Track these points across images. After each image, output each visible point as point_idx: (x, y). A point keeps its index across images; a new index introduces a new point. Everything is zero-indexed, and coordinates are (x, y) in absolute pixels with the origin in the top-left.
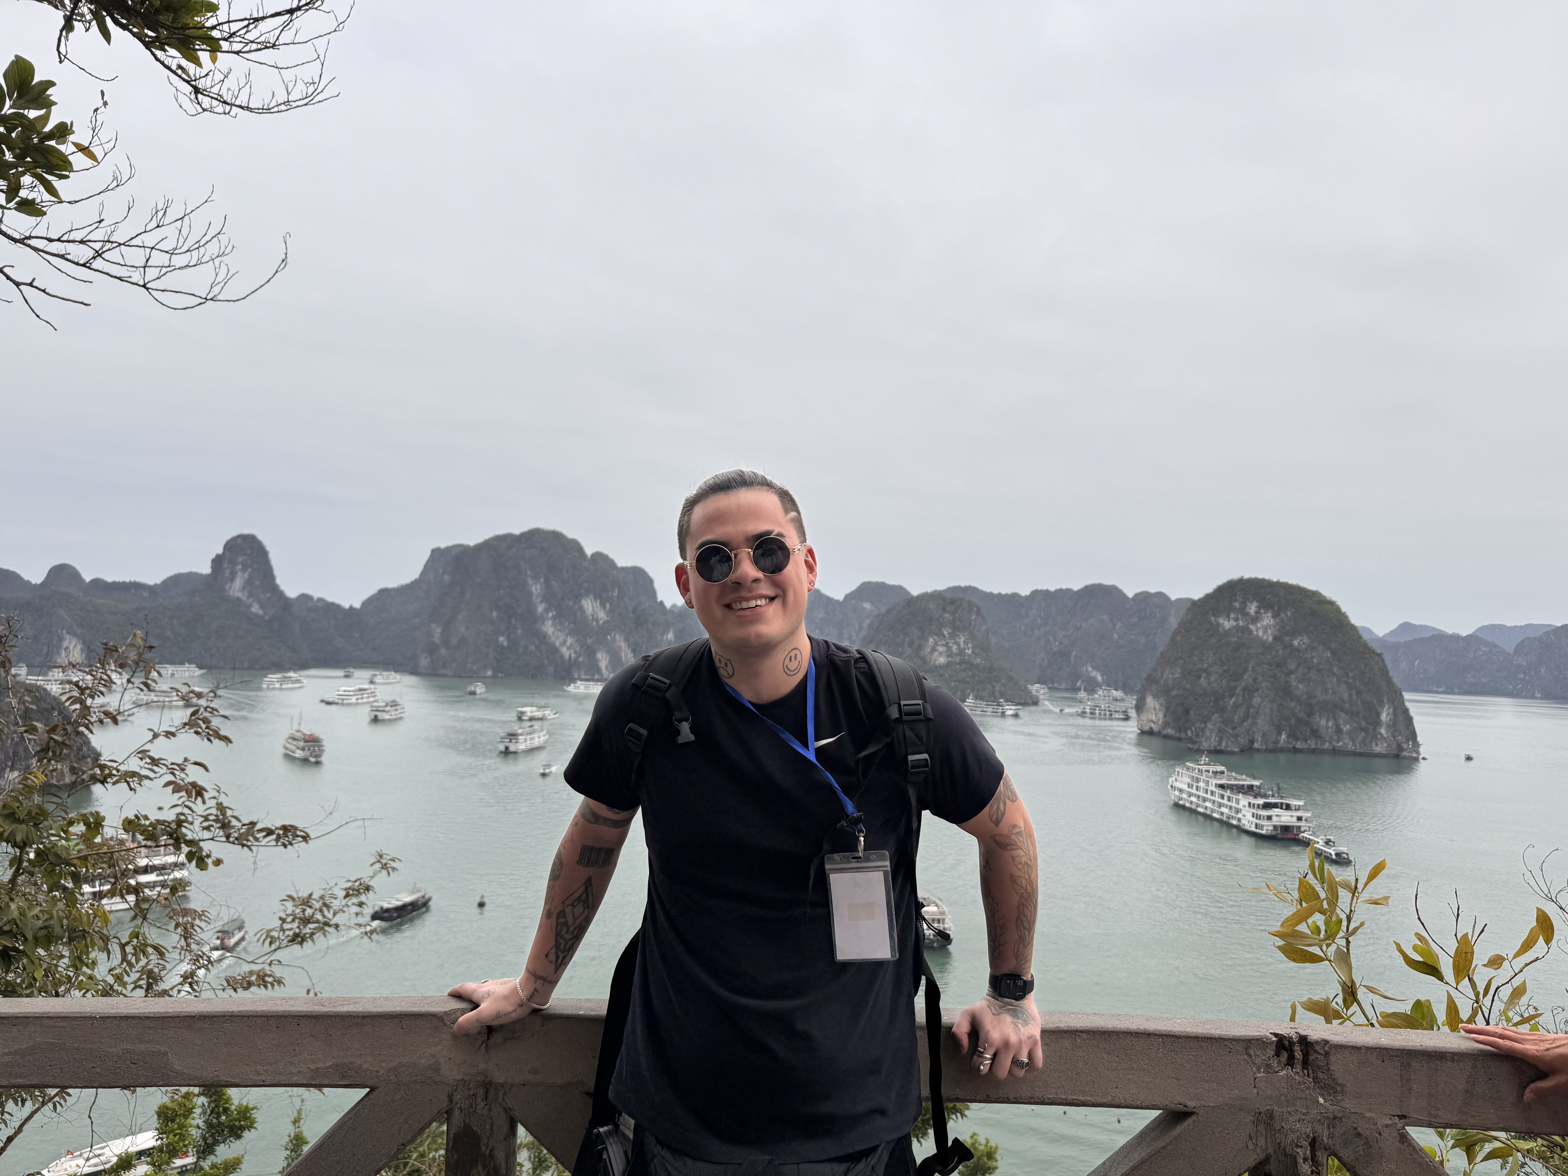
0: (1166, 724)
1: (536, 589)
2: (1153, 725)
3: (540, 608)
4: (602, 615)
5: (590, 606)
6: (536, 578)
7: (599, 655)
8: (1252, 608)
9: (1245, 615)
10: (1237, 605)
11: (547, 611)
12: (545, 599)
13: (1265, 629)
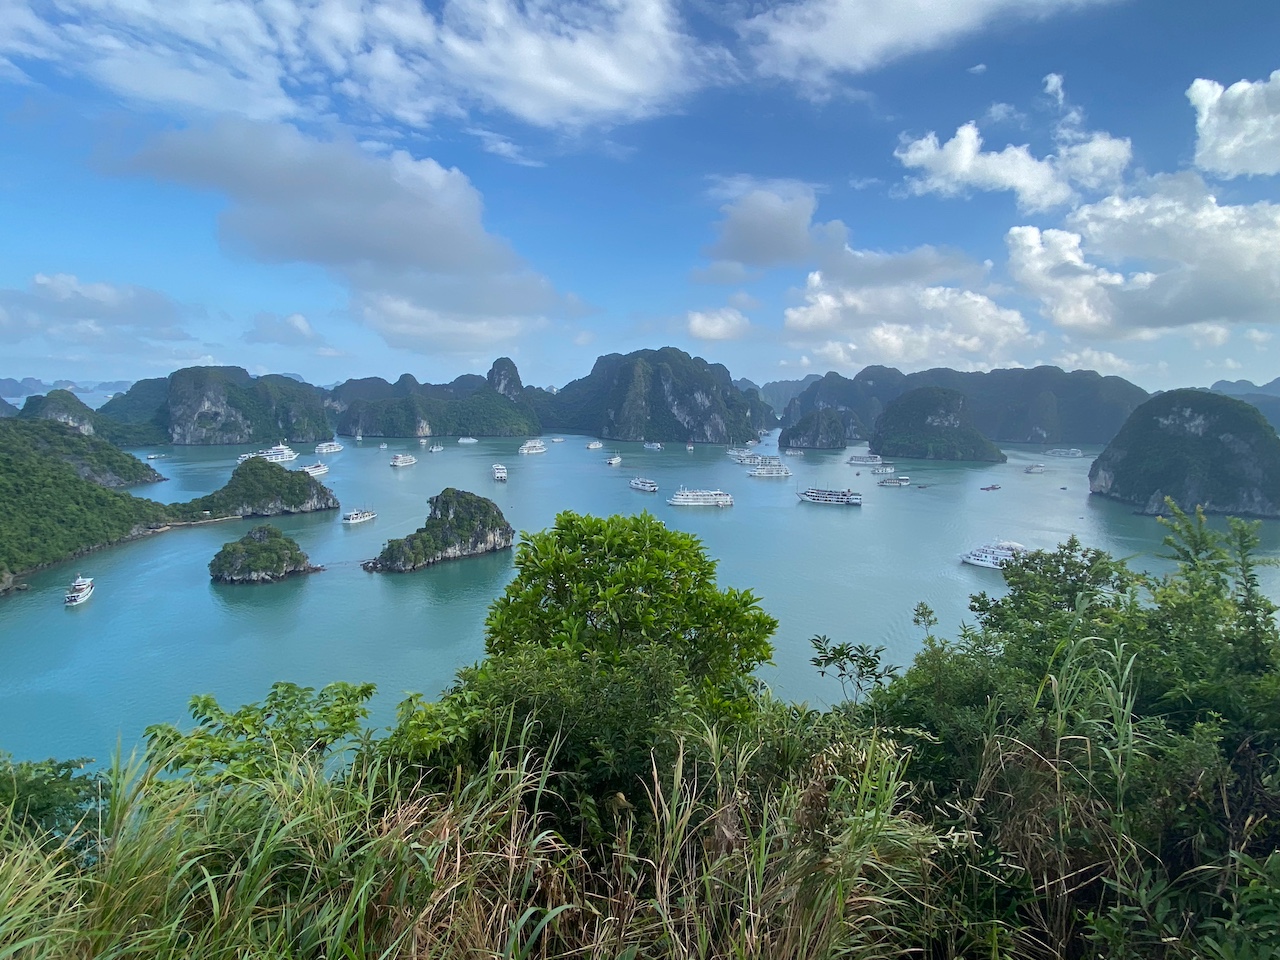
0: (1113, 489)
1: (667, 387)
2: (1103, 490)
3: (670, 399)
4: (707, 403)
5: (699, 397)
6: (667, 380)
7: (706, 428)
8: (1187, 413)
9: (1181, 416)
10: (1175, 409)
11: (674, 401)
12: (672, 394)
13: (1197, 427)
